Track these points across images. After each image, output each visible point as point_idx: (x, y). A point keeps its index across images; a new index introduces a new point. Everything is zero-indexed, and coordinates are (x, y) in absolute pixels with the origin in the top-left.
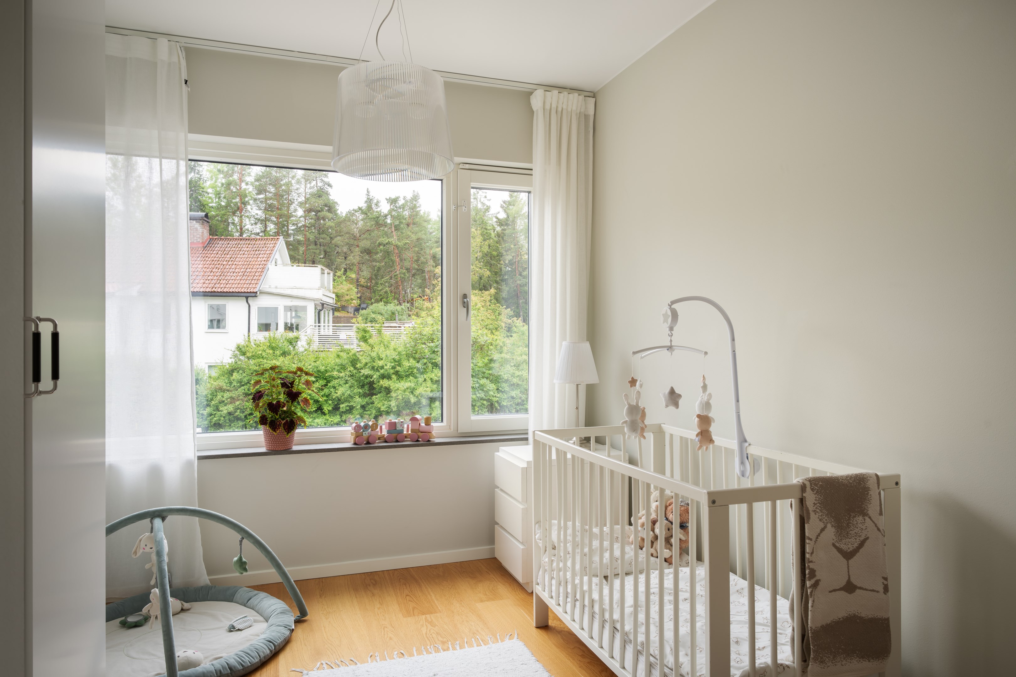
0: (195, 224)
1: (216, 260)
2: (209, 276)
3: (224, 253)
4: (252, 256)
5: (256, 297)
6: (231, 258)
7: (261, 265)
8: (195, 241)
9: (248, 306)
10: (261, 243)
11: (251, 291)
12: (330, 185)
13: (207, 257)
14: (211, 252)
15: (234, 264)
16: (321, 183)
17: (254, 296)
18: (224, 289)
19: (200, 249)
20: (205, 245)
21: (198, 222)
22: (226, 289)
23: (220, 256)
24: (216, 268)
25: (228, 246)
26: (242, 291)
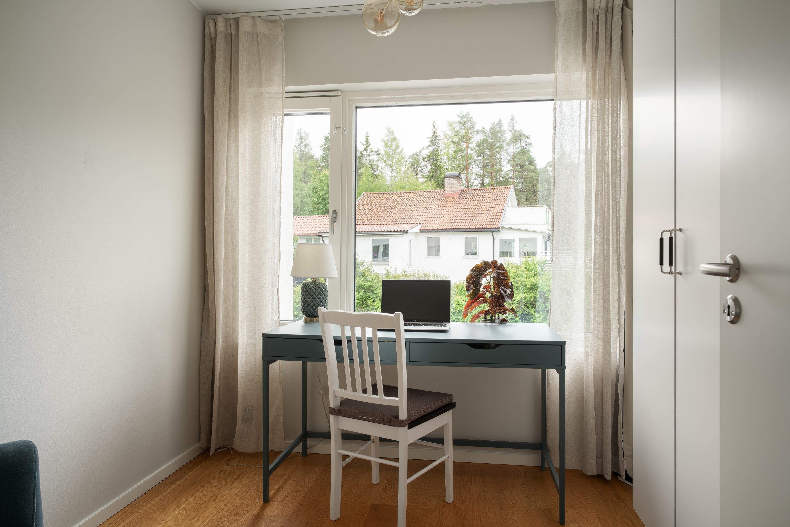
0: (452, 181)
1: (467, 206)
2: (464, 217)
3: (473, 200)
4: (492, 201)
5: (499, 231)
6: (477, 204)
7: (500, 208)
8: (452, 193)
9: (493, 238)
10: (498, 191)
11: (495, 227)
12: (530, 145)
13: (461, 203)
14: (464, 200)
15: (481, 207)
16: (524, 144)
17: (497, 230)
18: (476, 226)
19: (456, 198)
20: (459, 195)
21: (454, 179)
22: (477, 226)
23: (470, 202)
24: (469, 211)
25: (475, 195)
26: (489, 227)
